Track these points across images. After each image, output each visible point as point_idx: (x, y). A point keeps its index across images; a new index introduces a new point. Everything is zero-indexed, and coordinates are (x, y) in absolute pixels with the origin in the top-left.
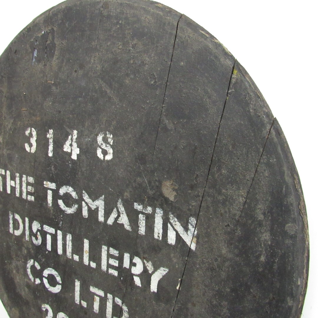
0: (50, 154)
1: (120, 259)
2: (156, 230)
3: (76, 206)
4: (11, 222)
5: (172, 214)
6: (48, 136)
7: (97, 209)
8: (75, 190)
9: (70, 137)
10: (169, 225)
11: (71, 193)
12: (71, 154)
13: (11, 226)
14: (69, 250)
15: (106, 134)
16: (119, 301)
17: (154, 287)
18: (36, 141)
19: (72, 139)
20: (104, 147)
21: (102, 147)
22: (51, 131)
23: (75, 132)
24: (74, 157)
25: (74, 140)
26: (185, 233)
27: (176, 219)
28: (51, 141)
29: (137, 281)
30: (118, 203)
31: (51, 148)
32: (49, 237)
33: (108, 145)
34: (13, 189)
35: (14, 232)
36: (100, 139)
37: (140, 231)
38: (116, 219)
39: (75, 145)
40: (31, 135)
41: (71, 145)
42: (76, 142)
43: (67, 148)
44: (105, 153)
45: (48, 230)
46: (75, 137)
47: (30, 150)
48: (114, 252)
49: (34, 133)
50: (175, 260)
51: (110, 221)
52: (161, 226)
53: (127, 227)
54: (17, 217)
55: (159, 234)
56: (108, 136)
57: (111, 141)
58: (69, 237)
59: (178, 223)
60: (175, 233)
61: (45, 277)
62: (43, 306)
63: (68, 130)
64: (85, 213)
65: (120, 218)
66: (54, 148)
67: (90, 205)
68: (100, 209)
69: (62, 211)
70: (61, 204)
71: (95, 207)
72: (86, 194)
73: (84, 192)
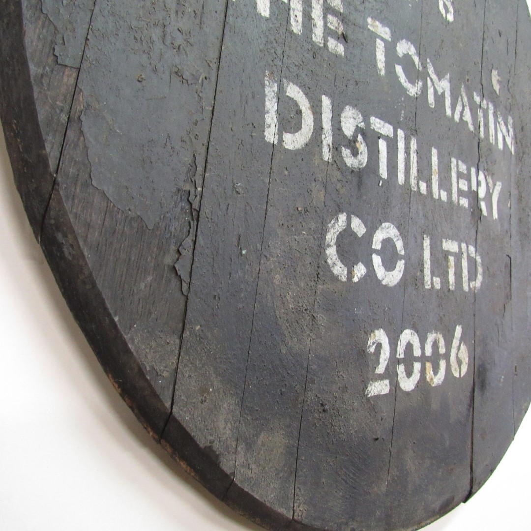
2: (490, 132)
3: (421, 84)
7: (443, 94)
10: (498, 125)
11: (412, 57)
13: (271, 119)
14: (414, 171)
16: (472, 250)
17: (495, 213)
26: (508, 134)
27: (501, 118)
29: (484, 209)
30: (462, 90)
32: (382, 145)
35: (281, 140)
38: (461, 114)
44: (446, 8)
45: (379, 128)
48: (463, 167)
50: (504, 170)
51: (457, 118)
52: (493, 126)
53: (471, 127)
54: (294, 91)
55: (492, 136)
58: (414, 144)
60: (502, 135)
61: (377, 252)
62: (370, 342)
64: (431, 100)
65: (465, 113)
67: (436, 86)
68: (446, 95)
69: (403, 89)
70: (400, 73)
71: (441, 90)
72: (431, 65)
73: (429, 61)
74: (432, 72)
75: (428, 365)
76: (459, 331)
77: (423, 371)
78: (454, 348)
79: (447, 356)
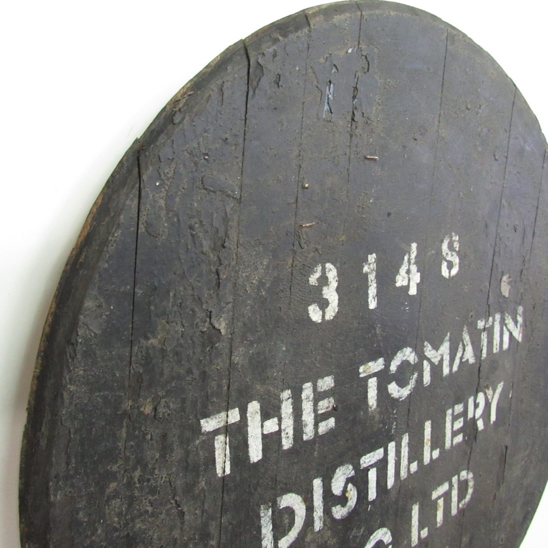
0: (373, 305)
1: (465, 413)
3: (415, 376)
6: (366, 269)
8: (414, 349)
9: (406, 258)
10: (504, 328)
11: (408, 359)
12: (407, 288)
14: (404, 462)
15: (451, 237)
16: (464, 474)
17: (493, 417)
18: (338, 290)
19: (409, 261)
20: (449, 258)
21: (448, 259)
22: (372, 258)
23: (414, 246)
24: (413, 291)
25: (413, 261)
26: (516, 327)
27: (510, 317)
28: (372, 277)
29: (480, 425)
30: (464, 333)
31: (372, 291)
32: (372, 474)
33: (453, 253)
34: (272, 439)
36: (445, 246)
37: (483, 356)
38: (461, 358)
39: (414, 268)
40: (324, 280)
41: (408, 272)
42: (415, 263)
43: (400, 281)
44: (450, 266)
45: (370, 461)
46: (413, 255)
47: (323, 316)
48: (459, 408)
49: (332, 273)
50: (508, 366)
51: (455, 368)
52: (498, 334)
53: (472, 360)
54: (287, 500)
55: (497, 345)
56: (454, 238)
57: (456, 246)
58: (405, 440)
59: (511, 321)
60: (508, 334)
63: (403, 245)
64: (427, 378)
65: (465, 353)
66: (379, 289)
67: (433, 360)
68: (444, 358)
69: (395, 402)
70: (394, 389)
71: (439, 358)
72: (429, 345)
73: (426, 343)
74: (429, 352)
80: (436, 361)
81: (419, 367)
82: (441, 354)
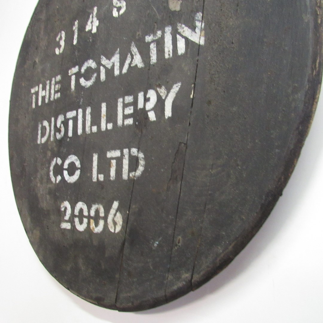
0: (75, 42)
1: (135, 103)
2: (166, 50)
3: (95, 75)
4: (40, 132)
5: (180, 22)
6: (74, 28)
7: (113, 66)
8: (94, 60)
9: (91, 16)
10: (178, 36)
11: (91, 66)
12: (91, 30)
13: (39, 136)
16: (134, 151)
17: (168, 113)
18: (65, 41)
19: (93, 17)
21: (117, 6)
22: (76, 23)
23: (95, 9)
24: (94, 31)
26: (193, 33)
27: (183, 26)
28: (76, 31)
29: (152, 116)
30: (131, 47)
31: (76, 36)
32: (71, 123)
33: (122, 1)
34: (43, 98)
35: (41, 141)
36: (115, 0)
37: (152, 61)
38: (130, 64)
39: (95, 19)
40: (61, 38)
41: (92, 22)
42: (96, 17)
43: (88, 28)
44: (119, 9)
45: (70, 116)
46: (95, 13)
47: (60, 51)
48: (129, 99)
49: (63, 34)
50: (186, 69)
51: (125, 71)
52: (171, 42)
53: (140, 65)
54: (45, 123)
55: (169, 51)
58: (89, 110)
59: (186, 28)
60: (183, 40)
61: (66, 169)
62: (62, 206)
63: (90, 11)
64: (103, 77)
65: (134, 60)
66: (78, 35)
67: (107, 66)
68: (115, 64)
69: (83, 88)
70: (82, 81)
71: (111, 65)
72: (104, 57)
73: (102, 57)
74: (104, 61)
75: (92, 221)
76: (116, 204)
77: (89, 223)
78: (111, 214)
79: (105, 218)
80: (109, 66)
81: (98, 71)
82: (113, 63)
